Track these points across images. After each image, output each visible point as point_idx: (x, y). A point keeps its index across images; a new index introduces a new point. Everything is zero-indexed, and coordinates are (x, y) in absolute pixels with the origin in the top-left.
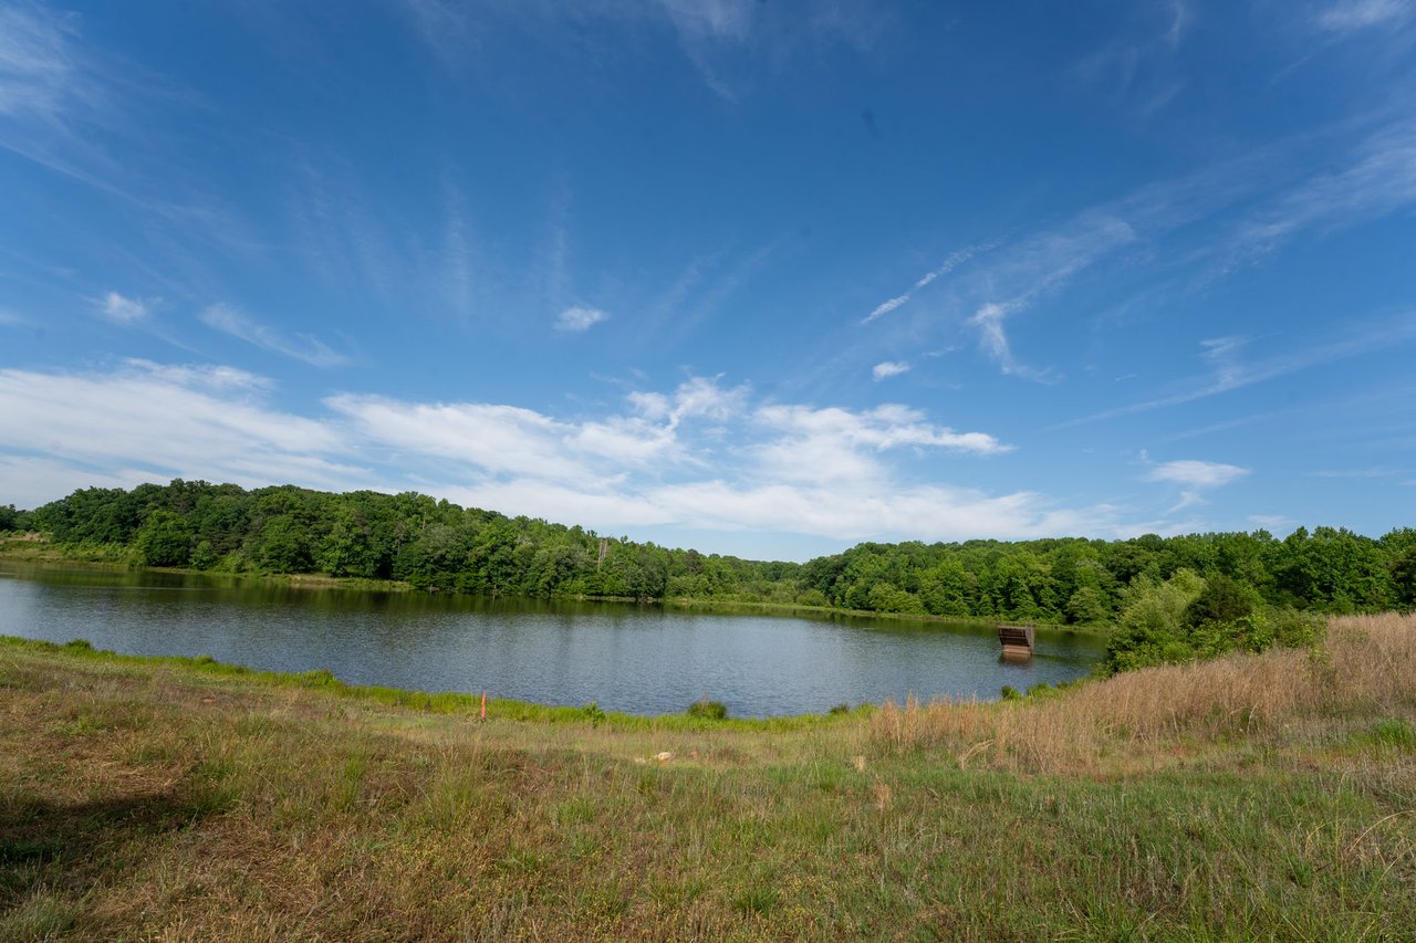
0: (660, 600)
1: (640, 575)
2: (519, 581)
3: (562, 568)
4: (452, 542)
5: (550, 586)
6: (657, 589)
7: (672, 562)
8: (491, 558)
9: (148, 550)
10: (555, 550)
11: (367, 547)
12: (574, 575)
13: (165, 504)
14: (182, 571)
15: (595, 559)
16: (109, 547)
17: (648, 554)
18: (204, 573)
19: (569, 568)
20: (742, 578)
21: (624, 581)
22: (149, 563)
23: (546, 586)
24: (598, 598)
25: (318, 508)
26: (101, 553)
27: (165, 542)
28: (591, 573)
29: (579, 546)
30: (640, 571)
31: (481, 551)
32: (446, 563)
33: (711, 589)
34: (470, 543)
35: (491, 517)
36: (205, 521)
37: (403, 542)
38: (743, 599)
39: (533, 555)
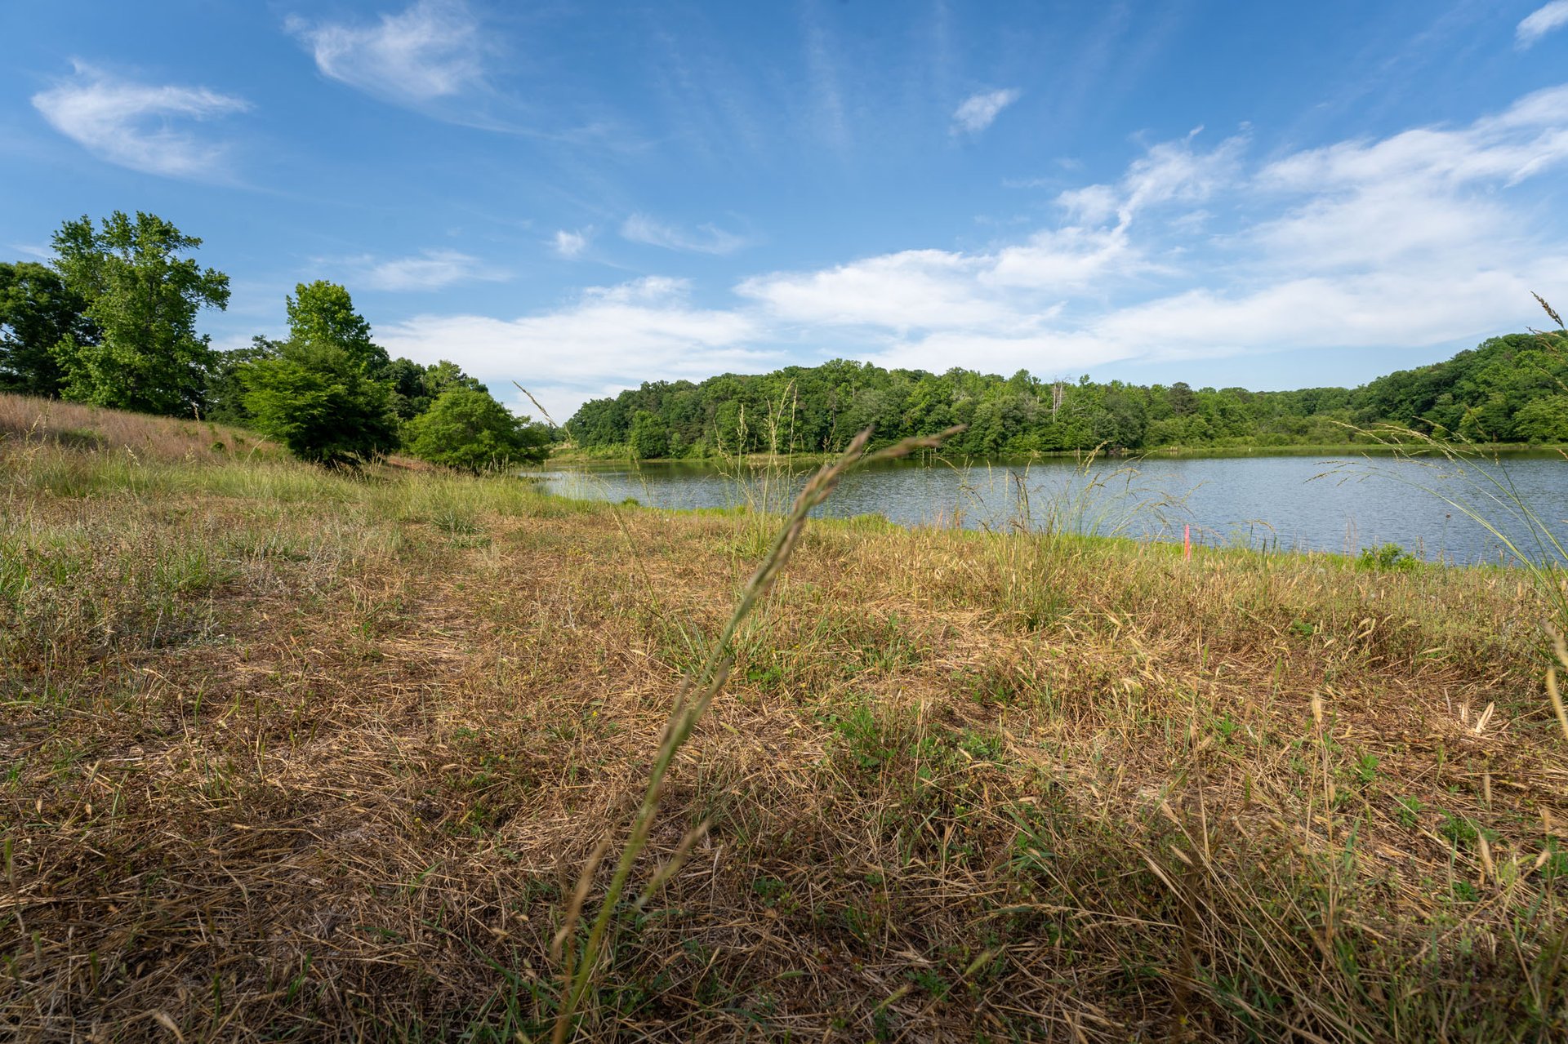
0: (1138, 451)
1: (1109, 422)
2: (961, 442)
3: (1009, 422)
4: (885, 406)
5: (996, 445)
6: (1133, 438)
7: (1151, 402)
8: (928, 419)
9: (639, 446)
10: (999, 402)
11: (806, 422)
12: (1025, 430)
13: (641, 406)
14: (666, 461)
15: (1049, 408)
16: (614, 447)
17: (1116, 394)
18: (682, 461)
19: (1018, 421)
20: (1259, 414)
21: (1089, 431)
22: (643, 457)
23: (992, 444)
24: (1057, 453)
25: (756, 391)
26: (610, 453)
27: (650, 437)
28: (1046, 425)
29: (1028, 394)
30: (1110, 416)
31: (915, 413)
32: (882, 429)
33: (1211, 432)
34: (904, 406)
35: (916, 376)
36: (672, 416)
37: (837, 413)
38: (1261, 442)
39: (973, 411)
